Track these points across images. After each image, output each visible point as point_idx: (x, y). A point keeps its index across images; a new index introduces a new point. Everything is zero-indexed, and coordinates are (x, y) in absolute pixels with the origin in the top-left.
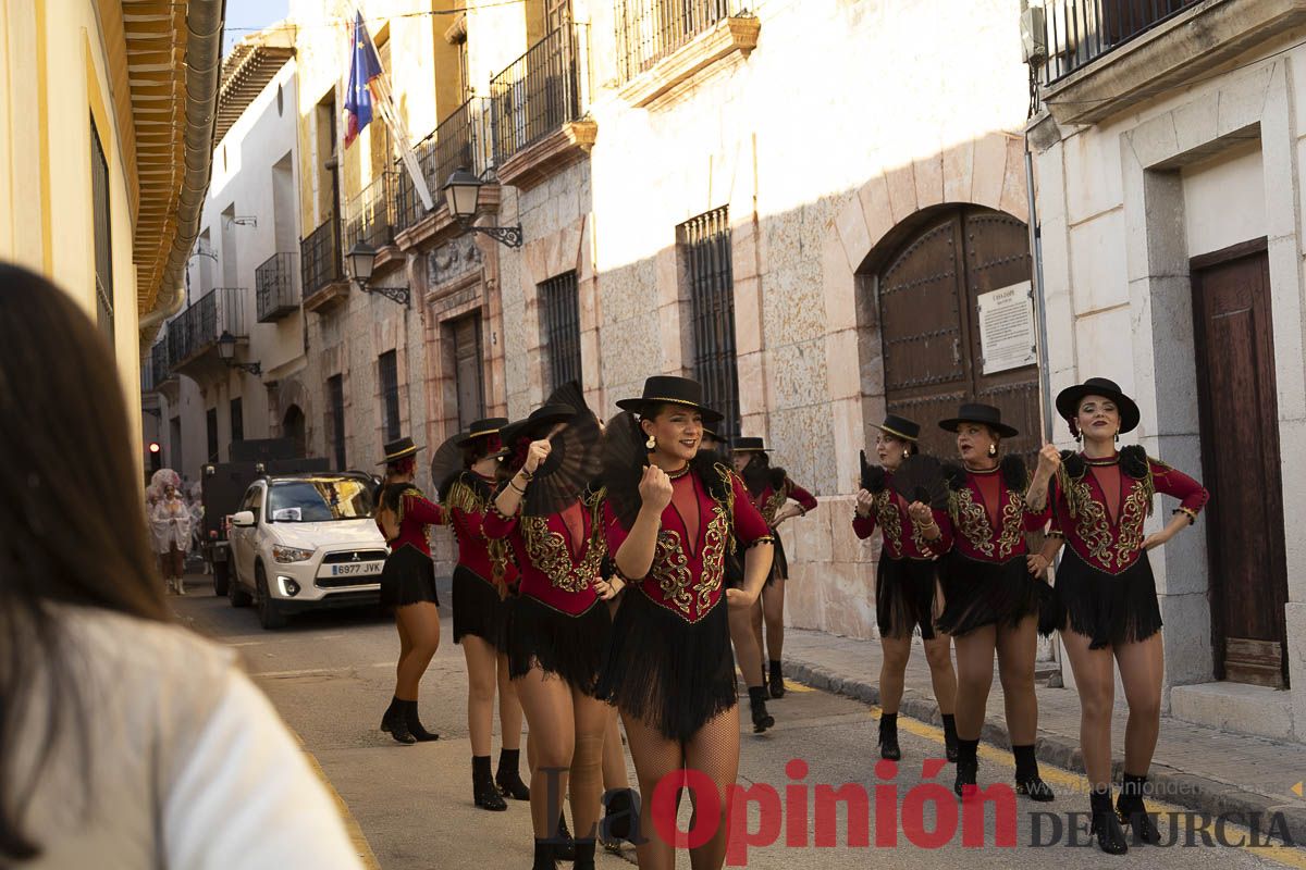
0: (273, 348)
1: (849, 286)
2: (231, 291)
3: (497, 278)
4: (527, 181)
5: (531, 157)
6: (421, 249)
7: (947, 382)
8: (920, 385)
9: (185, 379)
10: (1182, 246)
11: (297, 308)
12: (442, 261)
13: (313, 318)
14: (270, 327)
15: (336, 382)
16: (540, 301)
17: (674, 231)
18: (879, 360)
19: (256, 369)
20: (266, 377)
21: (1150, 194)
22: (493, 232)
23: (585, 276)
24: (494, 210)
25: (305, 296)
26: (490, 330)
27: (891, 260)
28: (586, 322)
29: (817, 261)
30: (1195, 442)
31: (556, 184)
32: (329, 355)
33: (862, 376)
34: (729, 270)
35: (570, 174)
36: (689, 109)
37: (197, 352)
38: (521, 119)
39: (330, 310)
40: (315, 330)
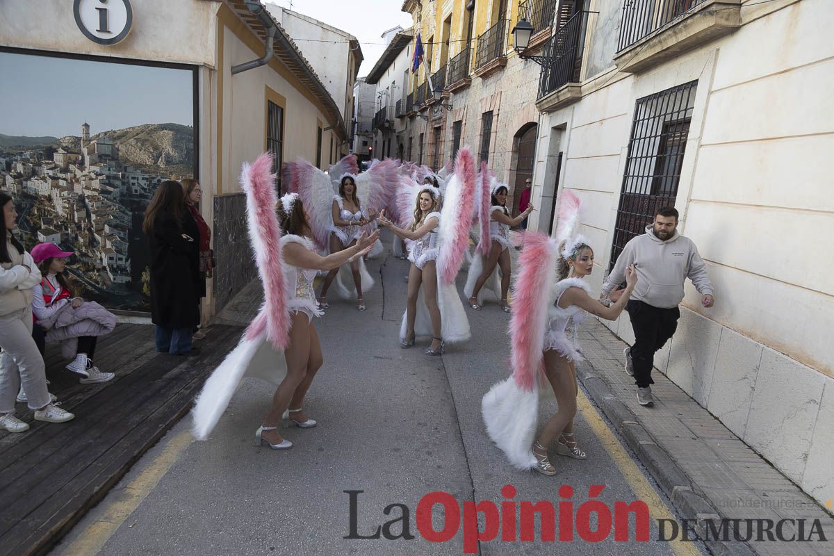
0: (398, 125)
1: (512, 139)
2: (391, 107)
3: (446, 119)
4: (455, 92)
5: (455, 86)
6: (431, 105)
7: (528, 170)
8: (523, 170)
9: (379, 131)
10: (558, 149)
11: (405, 116)
12: (436, 110)
13: (409, 119)
14: (399, 120)
15: (411, 139)
16: (453, 127)
17: (481, 115)
18: (516, 161)
19: (394, 131)
20: (397, 134)
21: (552, 132)
22: (446, 106)
23: (464, 123)
24: (448, 98)
25: (407, 112)
26: (442, 132)
27: (523, 134)
28: (462, 137)
29: (507, 131)
30: (552, 199)
31: (461, 95)
32: (410, 132)
33: (511, 164)
34: (491, 129)
35: (464, 93)
36: (491, 80)
37: (380, 123)
38: (456, 73)
39: (412, 118)
40: (408, 123)
